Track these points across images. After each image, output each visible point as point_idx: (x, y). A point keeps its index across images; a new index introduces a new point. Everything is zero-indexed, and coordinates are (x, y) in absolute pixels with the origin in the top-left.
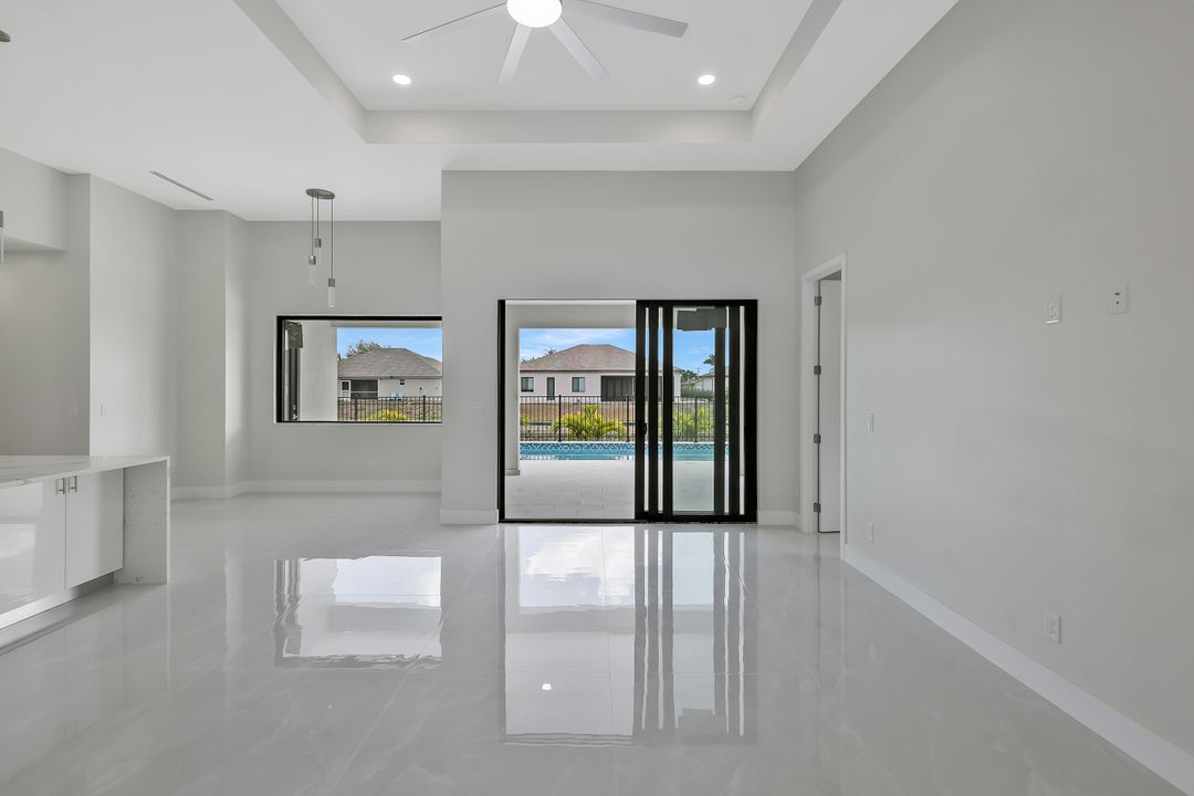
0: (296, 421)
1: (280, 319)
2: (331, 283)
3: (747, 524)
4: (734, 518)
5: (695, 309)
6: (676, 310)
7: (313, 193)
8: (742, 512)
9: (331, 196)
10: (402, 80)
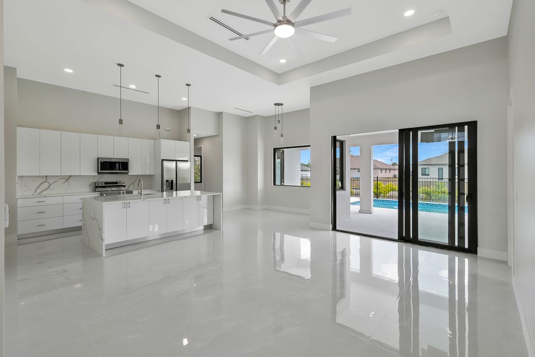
0: (283, 185)
1: (275, 149)
2: (282, 135)
3: (470, 254)
4: (461, 249)
5: (433, 131)
6: (420, 133)
7: (276, 104)
8: (466, 246)
9: (282, 104)
10: (283, 61)
